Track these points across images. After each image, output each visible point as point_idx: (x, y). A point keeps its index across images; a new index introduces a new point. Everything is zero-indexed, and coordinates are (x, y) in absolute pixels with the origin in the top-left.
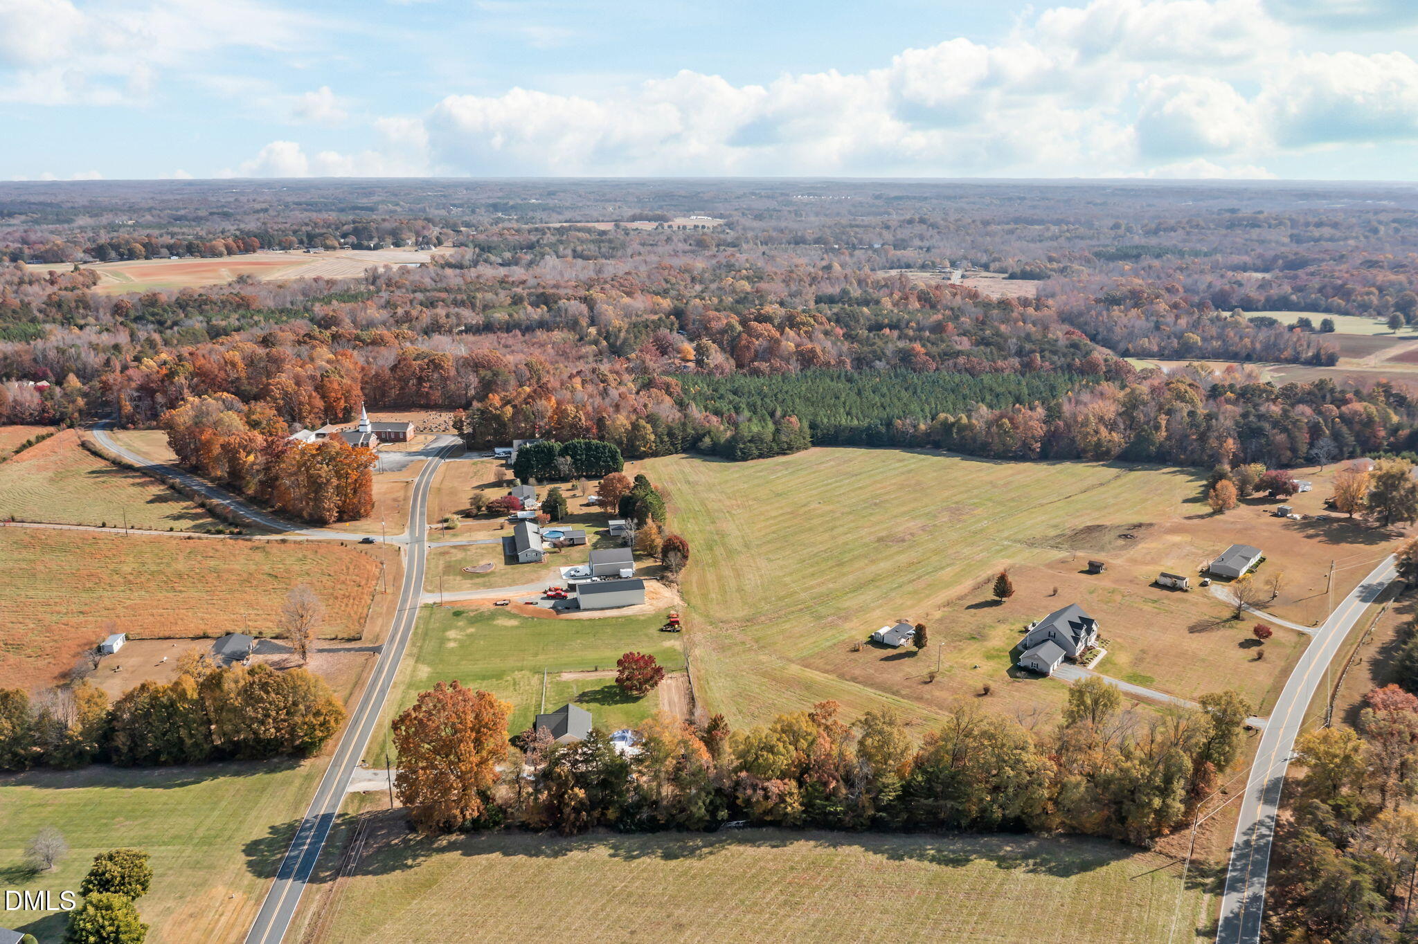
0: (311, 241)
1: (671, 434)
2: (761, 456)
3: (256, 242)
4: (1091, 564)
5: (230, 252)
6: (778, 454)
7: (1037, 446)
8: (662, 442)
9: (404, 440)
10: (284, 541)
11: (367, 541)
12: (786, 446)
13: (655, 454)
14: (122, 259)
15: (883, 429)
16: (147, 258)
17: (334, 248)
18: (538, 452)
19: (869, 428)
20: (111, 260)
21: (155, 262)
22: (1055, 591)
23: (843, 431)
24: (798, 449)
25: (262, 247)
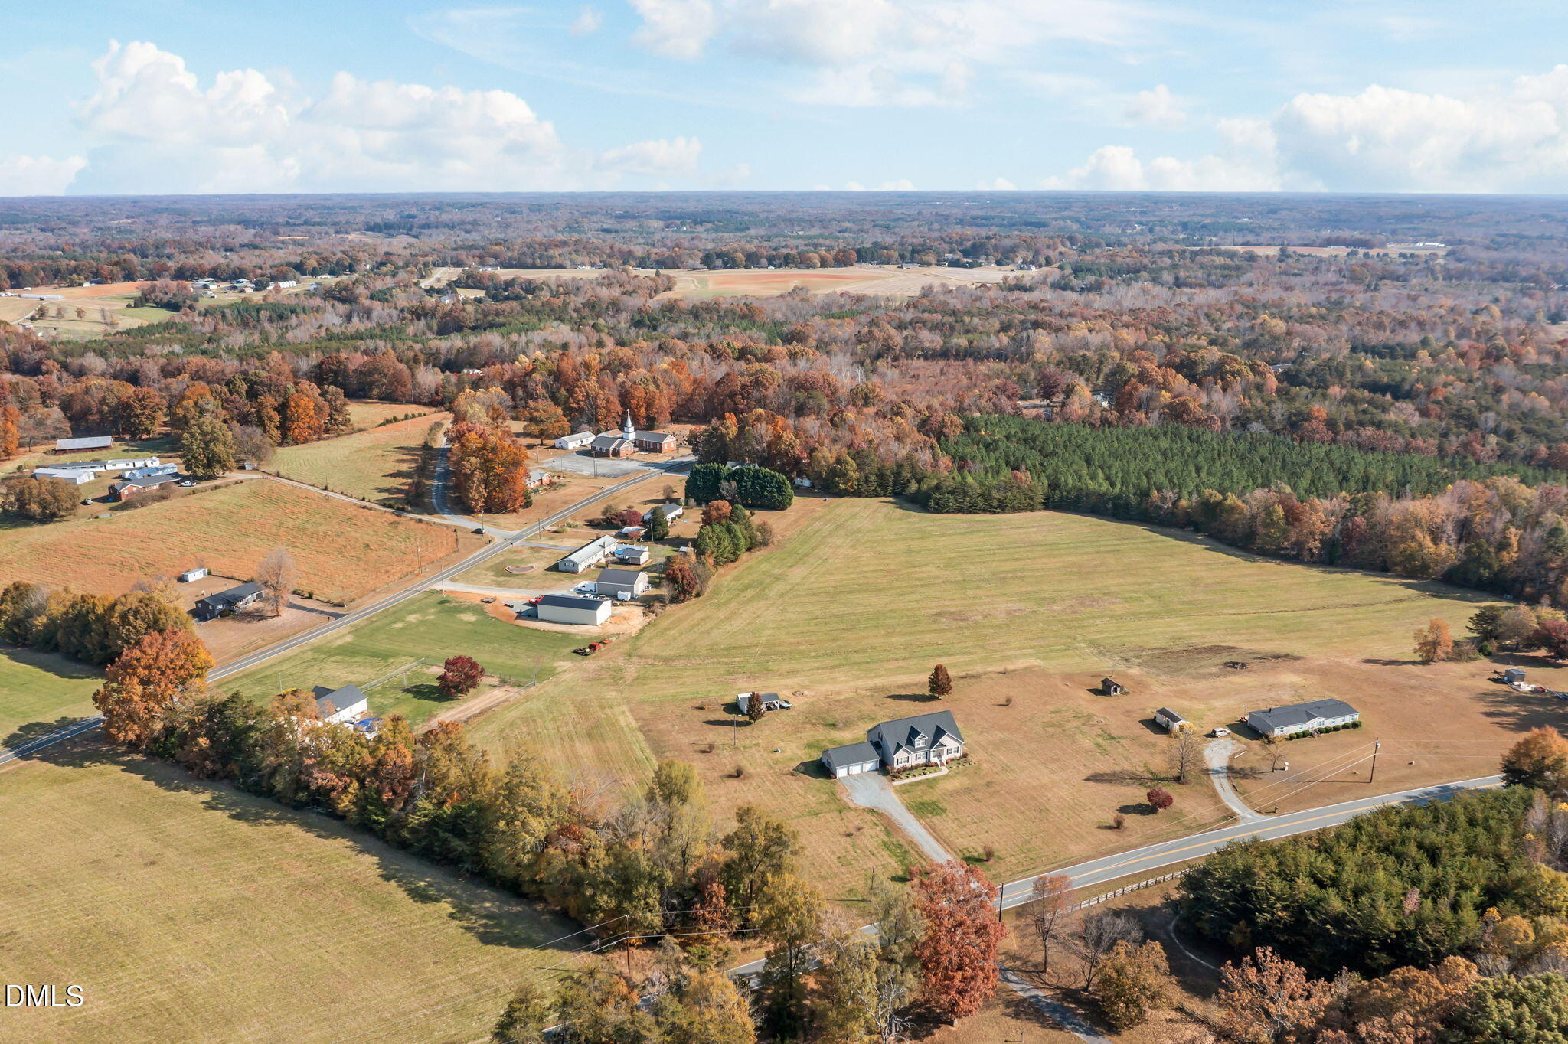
0: (914, 255)
1: (881, 475)
2: (960, 510)
3: (854, 256)
4: (1105, 682)
5: (824, 264)
6: (985, 511)
7: (1315, 545)
8: (867, 481)
9: (660, 451)
10: (420, 521)
11: (478, 532)
12: (996, 504)
13: (858, 494)
14: (725, 267)
15: (1133, 500)
16: (746, 267)
17: (929, 264)
18: (705, 474)
19: (1118, 497)
20: (715, 268)
21: (754, 271)
22: (1009, 701)
23: (1087, 495)
24: (1015, 510)
25: (859, 261)
